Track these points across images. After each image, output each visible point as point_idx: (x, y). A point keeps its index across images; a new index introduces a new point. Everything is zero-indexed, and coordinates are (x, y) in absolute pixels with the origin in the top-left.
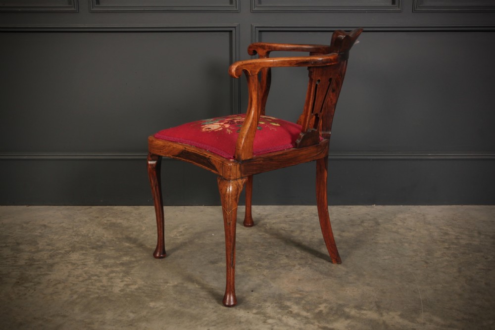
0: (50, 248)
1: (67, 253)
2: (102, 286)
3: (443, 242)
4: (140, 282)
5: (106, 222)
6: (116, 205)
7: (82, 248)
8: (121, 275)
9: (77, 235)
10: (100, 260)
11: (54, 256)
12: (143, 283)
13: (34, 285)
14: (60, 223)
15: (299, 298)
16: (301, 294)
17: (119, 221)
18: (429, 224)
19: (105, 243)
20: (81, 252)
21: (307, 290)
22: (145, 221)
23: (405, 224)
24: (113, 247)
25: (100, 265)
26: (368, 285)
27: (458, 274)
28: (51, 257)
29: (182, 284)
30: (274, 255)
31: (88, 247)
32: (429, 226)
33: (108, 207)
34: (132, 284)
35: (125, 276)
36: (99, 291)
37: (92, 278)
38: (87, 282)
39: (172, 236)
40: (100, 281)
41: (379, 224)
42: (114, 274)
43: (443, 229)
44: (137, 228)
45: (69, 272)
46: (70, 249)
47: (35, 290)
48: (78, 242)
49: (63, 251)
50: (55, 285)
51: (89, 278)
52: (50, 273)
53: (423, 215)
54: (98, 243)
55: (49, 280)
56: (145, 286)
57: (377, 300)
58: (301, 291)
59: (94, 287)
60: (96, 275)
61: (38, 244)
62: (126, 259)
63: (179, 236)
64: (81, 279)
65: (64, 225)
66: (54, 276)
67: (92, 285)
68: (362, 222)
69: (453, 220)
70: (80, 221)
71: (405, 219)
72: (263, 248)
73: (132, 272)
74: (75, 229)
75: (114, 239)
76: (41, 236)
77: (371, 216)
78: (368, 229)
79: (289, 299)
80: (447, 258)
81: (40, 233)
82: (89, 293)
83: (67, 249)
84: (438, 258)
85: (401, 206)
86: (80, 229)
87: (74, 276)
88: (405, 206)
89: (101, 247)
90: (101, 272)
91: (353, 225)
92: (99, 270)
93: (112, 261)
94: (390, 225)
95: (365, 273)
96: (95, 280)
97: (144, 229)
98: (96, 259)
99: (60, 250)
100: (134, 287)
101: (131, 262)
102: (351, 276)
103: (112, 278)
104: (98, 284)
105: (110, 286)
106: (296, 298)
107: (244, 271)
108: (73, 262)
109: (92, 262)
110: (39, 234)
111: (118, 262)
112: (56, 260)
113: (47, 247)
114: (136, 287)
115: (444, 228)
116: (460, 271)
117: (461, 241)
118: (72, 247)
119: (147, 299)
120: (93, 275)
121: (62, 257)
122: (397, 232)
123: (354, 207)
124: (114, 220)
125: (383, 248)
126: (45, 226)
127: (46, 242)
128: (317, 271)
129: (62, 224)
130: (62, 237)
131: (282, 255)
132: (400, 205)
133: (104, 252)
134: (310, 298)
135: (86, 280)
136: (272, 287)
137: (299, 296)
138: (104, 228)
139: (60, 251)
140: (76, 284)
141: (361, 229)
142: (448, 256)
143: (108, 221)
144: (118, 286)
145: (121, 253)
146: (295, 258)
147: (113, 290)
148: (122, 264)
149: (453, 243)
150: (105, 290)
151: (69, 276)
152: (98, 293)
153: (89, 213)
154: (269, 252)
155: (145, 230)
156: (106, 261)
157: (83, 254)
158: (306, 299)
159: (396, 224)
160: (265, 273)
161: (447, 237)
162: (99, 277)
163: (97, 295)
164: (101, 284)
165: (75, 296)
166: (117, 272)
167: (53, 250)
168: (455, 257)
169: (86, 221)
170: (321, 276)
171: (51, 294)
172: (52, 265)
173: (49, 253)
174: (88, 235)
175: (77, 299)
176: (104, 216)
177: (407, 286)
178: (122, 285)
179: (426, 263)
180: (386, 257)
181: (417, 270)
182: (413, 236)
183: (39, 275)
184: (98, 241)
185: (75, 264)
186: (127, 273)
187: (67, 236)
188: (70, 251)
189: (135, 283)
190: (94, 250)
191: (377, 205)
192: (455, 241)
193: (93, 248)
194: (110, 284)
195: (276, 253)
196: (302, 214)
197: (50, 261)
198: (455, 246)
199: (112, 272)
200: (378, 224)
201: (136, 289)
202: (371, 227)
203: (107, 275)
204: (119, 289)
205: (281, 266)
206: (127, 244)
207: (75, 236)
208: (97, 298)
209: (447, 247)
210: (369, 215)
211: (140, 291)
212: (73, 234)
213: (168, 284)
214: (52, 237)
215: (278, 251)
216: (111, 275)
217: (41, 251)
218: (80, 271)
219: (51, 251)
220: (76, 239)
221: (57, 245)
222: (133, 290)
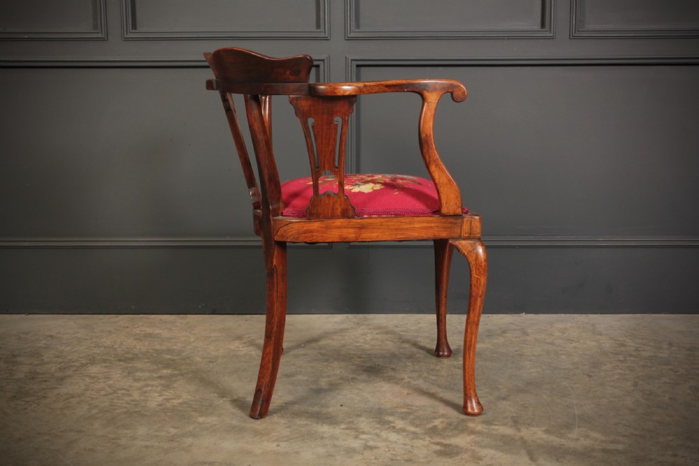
0: (60, 360)
1: (84, 365)
2: (133, 401)
3: (617, 354)
4: (186, 396)
5: (138, 332)
6: (153, 314)
7: (105, 361)
8: (159, 389)
9: (98, 346)
10: (129, 373)
11: (65, 368)
12: (189, 397)
13: (38, 399)
14: (74, 334)
15: (406, 412)
16: (408, 409)
17: (157, 331)
18: (600, 334)
19: (137, 355)
20: (104, 364)
21: (418, 404)
22: (194, 332)
23: (565, 335)
24: (148, 359)
25: (130, 378)
27: (632, 388)
28: (61, 369)
30: (374, 368)
31: (113, 359)
32: (599, 337)
33: (141, 315)
34: (174, 399)
35: (165, 390)
36: (129, 406)
37: (119, 392)
38: (112, 396)
39: (233, 347)
40: (130, 395)
42: (150, 388)
43: (619, 341)
44: (183, 339)
45: (86, 385)
46: (88, 362)
47: (39, 405)
48: (98, 354)
49: (78, 364)
50: (68, 399)
51: (115, 392)
52: (59, 386)
53: (593, 325)
54: (126, 355)
55: (58, 394)
56: (193, 401)
57: (515, 415)
58: (409, 405)
59: (121, 402)
60: (123, 389)
61: (42, 356)
62: (165, 372)
63: (243, 347)
64: (103, 393)
65: (79, 335)
66: (63, 390)
67: (119, 399)
68: (504, 332)
69: (635, 330)
70: (102, 332)
71: (566, 329)
72: (359, 360)
73: (175, 385)
74: (94, 340)
75: (150, 350)
76: (47, 348)
77: (517, 326)
78: (511, 340)
79: (392, 414)
80: (620, 371)
81: (45, 344)
82: (115, 407)
83: (84, 362)
84: (607, 371)
85: (562, 315)
86: (102, 340)
87: (93, 390)
88: (568, 315)
89: (132, 359)
90: (131, 386)
91: (490, 336)
92: (128, 383)
93: (148, 374)
94: (543, 336)
95: (501, 386)
96: (123, 394)
97: (192, 340)
98: (124, 371)
99: (73, 362)
100: (176, 402)
101: (173, 375)
102: (481, 390)
103: (146, 392)
104: (126, 398)
105: (144, 400)
106: (402, 413)
108: (92, 375)
109: (118, 375)
110: (43, 346)
111: (155, 375)
112: (69, 373)
113: (55, 359)
114: (180, 401)
115: (621, 339)
116: (635, 384)
117: (642, 353)
118: (90, 359)
119: (194, 414)
120: (119, 389)
121: (76, 370)
122: (552, 344)
123: (494, 315)
124: (149, 330)
125: (531, 360)
126: (51, 336)
127: (54, 354)
129: (76, 335)
130: (76, 349)
131: (387, 367)
132: (560, 313)
133: (136, 365)
134: (421, 412)
135: (110, 394)
136: (369, 401)
137: (406, 410)
138: (136, 339)
139: (74, 364)
140: (97, 398)
141: (501, 340)
142: (621, 369)
143: (141, 331)
144: (155, 400)
145: (160, 366)
146: (404, 371)
147: (148, 404)
148: (160, 377)
149: (631, 355)
150: (136, 405)
151: (86, 390)
152: (126, 408)
153: (115, 323)
154: (368, 365)
155: (194, 342)
156: (138, 374)
157: (106, 367)
158: (416, 414)
159: (552, 334)
160: (360, 387)
161: (623, 349)
162: (128, 391)
163: (125, 410)
164: (131, 398)
165: (95, 411)
166: (153, 386)
167: (63, 362)
168: (632, 370)
169: (110, 332)
171: (62, 409)
172: (62, 379)
173: (59, 366)
174: (113, 347)
175: (97, 413)
176: (136, 326)
177: (559, 401)
178: (160, 399)
179: (590, 376)
180: (532, 370)
181: (576, 383)
182: (575, 348)
183: (44, 389)
184: (128, 353)
185: (94, 377)
186: (167, 387)
187: (83, 348)
188: (88, 364)
189: (179, 397)
190: (121, 363)
191: (527, 313)
192: (634, 353)
193: (120, 361)
194: (143, 398)
195: (379, 366)
196: (420, 323)
197: (60, 374)
198: (633, 359)
199: (147, 386)
200: (526, 334)
201: (180, 404)
202: (516, 337)
203: (139, 389)
204: (157, 403)
205: (384, 380)
206: (168, 356)
207: (94, 347)
208: (126, 413)
209: (622, 359)
210: (514, 324)
211: (185, 405)
212: (92, 345)
214: (63, 348)
216: (145, 389)
217: (46, 363)
218: (102, 385)
219: (61, 363)
220: (97, 351)
221: (70, 357)
222: (175, 404)
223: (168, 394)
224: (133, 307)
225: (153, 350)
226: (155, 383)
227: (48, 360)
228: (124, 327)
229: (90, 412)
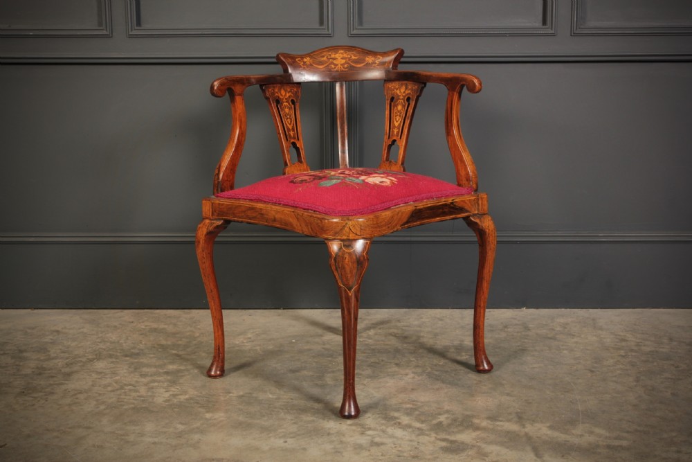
0: (66, 355)
1: (91, 360)
2: (140, 397)
3: (619, 349)
4: (192, 393)
5: (143, 327)
6: (158, 309)
7: (111, 356)
8: (166, 384)
9: (103, 341)
10: (136, 369)
11: (72, 364)
12: (196, 393)
13: (46, 395)
14: (80, 329)
15: (411, 408)
16: (413, 404)
17: (162, 326)
18: (601, 329)
19: (142, 350)
20: (111, 360)
21: (423, 400)
22: (199, 327)
23: (566, 330)
24: (154, 354)
25: (136, 374)
26: (508, 394)
27: (635, 383)
28: (68, 365)
29: (250, 394)
30: (378, 363)
31: (118, 354)
32: (600, 332)
33: (146, 310)
34: (181, 395)
35: (171, 386)
36: (135, 402)
37: (126, 388)
38: (119, 392)
39: (237, 343)
40: (137, 391)
41: (529, 330)
42: (156, 384)
43: (619, 335)
44: (188, 334)
45: (93, 381)
46: (95, 357)
47: (47, 401)
48: (104, 349)
49: (84, 360)
50: (75, 395)
51: (122, 388)
52: (66, 382)
53: (594, 320)
54: (132, 351)
55: (66, 390)
56: (199, 396)
57: (519, 411)
58: (414, 401)
59: (127, 397)
60: (130, 385)
61: (49, 351)
62: (172, 367)
63: (247, 342)
64: (110, 389)
65: (85, 330)
66: (72, 385)
67: (126, 395)
68: (506, 327)
69: (635, 325)
70: (108, 327)
71: (567, 324)
72: (363, 355)
73: (181, 381)
74: (100, 335)
75: (156, 346)
76: (53, 343)
77: (519, 321)
78: (513, 335)
79: (397, 410)
80: (622, 367)
81: (51, 339)
82: (122, 403)
83: (90, 357)
84: (609, 366)
85: (563, 309)
86: (107, 335)
87: (100, 386)
88: (568, 310)
89: (138, 354)
90: (137, 382)
91: (493, 331)
92: (135, 379)
93: (154, 370)
94: (545, 331)
95: (504, 382)
96: (130, 390)
97: (198, 335)
98: (129, 367)
99: (80, 357)
100: (182, 398)
101: (179, 371)
102: (485, 385)
103: (152, 388)
104: (134, 394)
105: (151, 396)
106: (407, 409)
107: (337, 380)
108: (99, 371)
109: (125, 371)
110: (50, 341)
111: (161, 371)
112: (75, 368)
113: (62, 355)
114: (187, 396)
115: (622, 334)
116: (637, 380)
117: (643, 348)
118: (96, 355)
119: (200, 409)
120: (125, 385)
121: (83, 366)
122: (554, 338)
123: (495, 310)
124: (154, 325)
125: (533, 356)
126: (58, 332)
127: (60, 349)
128: (438, 380)
129: (82, 330)
130: (82, 344)
131: (390, 362)
132: (561, 308)
133: (142, 360)
134: (426, 408)
135: (117, 390)
136: (374, 397)
137: (411, 406)
138: (141, 334)
139: (80, 359)
140: (104, 394)
141: (503, 335)
142: (623, 364)
143: (146, 326)
144: (162, 396)
145: (165, 361)
146: (408, 366)
147: (155, 400)
148: (167, 373)
149: (632, 351)
150: (143, 401)
151: (93, 386)
152: (134, 404)
153: (120, 317)
154: (372, 360)
155: (199, 336)
156: (145, 370)
157: (112, 362)
158: (420, 410)
159: (553, 329)
160: (365, 382)
161: (624, 344)
162: (135, 386)
163: (133, 406)
164: (138, 394)
165: (102, 407)
166: (159, 382)
167: (70, 357)
168: (633, 365)
169: (115, 327)
170: (444, 386)
171: (70, 405)
172: (69, 374)
173: (65, 362)
174: (118, 342)
175: (105, 409)
176: (141, 321)
177: (563, 396)
178: (167, 395)
179: (592, 371)
180: (535, 366)
181: (578, 379)
182: (576, 343)
183: (51, 385)
184: (134, 348)
185: (101, 373)
186: (174, 383)
187: (89, 343)
188: (94, 359)
189: (185, 393)
190: (128, 358)
191: (528, 308)
192: (635, 348)
193: (126, 356)
194: (150, 394)
195: (382, 361)
196: (422, 318)
197: (67, 370)
198: (634, 354)
199: (154, 381)
200: (527, 328)
201: (187, 399)
202: (518, 332)
203: (146, 385)
204: (164, 399)
205: (388, 375)
206: (174, 352)
207: (100, 342)
208: (134, 408)
209: (624, 354)
210: (515, 319)
211: (192, 401)
212: (98, 340)
213: (231, 395)
214: (69, 343)
215: (384, 359)
216: (152, 384)
217: (53, 359)
218: (108, 381)
219: (67, 358)
220: (102, 346)
221: (76, 353)
222: (182, 400)
223: (174, 390)
224: (138, 302)
225: (158, 345)
226: (161, 378)
227: (55, 355)
228: (130, 322)
229: (98, 408)
